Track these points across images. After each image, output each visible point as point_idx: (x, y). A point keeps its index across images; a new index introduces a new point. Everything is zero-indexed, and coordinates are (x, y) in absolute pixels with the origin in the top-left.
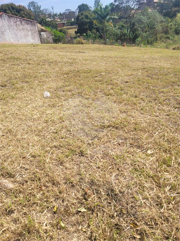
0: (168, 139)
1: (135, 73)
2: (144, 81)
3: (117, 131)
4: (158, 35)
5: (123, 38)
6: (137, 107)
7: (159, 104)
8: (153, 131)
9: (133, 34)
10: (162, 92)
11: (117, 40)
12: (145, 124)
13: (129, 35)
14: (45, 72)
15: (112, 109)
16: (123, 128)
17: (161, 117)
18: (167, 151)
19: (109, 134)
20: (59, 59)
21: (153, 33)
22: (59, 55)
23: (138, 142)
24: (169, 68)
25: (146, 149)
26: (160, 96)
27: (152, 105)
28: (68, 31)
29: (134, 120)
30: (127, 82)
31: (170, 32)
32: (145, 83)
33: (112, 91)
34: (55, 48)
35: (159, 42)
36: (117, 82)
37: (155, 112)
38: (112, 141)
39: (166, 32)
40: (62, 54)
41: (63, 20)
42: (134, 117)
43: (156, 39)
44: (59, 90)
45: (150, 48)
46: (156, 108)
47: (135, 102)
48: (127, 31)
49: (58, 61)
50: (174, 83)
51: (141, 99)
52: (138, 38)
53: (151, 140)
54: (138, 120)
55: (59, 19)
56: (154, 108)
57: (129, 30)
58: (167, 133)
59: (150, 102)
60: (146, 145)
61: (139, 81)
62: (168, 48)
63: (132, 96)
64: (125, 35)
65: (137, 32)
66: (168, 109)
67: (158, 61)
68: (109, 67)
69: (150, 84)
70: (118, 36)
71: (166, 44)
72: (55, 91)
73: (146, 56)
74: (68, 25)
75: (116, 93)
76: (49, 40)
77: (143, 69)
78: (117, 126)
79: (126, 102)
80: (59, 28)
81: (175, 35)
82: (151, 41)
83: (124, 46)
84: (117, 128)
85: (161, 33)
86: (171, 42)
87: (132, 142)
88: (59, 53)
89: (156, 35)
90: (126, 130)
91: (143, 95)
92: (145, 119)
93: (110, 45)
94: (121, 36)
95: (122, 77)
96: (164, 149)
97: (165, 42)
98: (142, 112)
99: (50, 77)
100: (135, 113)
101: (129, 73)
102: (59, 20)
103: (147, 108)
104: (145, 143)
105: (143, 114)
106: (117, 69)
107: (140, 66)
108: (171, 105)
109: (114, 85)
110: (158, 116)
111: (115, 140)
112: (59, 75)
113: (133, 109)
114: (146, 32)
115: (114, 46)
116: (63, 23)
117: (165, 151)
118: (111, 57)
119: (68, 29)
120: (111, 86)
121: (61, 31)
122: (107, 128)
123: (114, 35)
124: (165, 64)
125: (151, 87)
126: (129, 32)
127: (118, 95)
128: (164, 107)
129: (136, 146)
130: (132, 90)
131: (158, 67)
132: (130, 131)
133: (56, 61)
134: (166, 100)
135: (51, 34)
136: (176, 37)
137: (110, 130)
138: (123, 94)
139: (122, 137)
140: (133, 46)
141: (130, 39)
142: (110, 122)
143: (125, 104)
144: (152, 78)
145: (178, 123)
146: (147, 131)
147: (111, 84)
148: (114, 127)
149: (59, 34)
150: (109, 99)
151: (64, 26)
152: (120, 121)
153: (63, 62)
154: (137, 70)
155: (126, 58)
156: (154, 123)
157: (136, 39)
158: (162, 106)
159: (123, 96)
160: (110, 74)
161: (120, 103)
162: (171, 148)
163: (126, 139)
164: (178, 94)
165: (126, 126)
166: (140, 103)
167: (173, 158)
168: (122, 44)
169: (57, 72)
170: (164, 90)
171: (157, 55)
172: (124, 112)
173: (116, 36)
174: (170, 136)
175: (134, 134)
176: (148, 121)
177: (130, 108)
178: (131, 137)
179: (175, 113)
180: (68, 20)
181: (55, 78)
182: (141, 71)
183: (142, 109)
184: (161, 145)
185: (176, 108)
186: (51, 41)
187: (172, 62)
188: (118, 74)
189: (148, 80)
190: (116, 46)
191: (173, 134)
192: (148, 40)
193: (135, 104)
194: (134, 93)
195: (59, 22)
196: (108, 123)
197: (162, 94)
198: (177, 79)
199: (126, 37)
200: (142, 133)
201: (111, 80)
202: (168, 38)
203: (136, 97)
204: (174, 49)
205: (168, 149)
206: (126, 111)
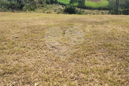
0: (47, 72)
1: (22, 31)
2: (29, 35)
3: (12, 75)
4: (37, 5)
5: (13, 7)
6: (26, 54)
7: (40, 50)
8: (37, 69)
9: (20, 4)
10: (41, 41)
11: (8, 8)
12: (32, 66)
13: (17, 5)
15: (6, 59)
16: (16, 72)
17: (42, 58)
18: (48, 80)
19: (5, 80)
21: (33, 3)
23: (28, 79)
24: (44, 26)
25: (33, 83)
26: (40, 44)
27: (35, 51)
29: (24, 64)
30: (17, 38)
31: (43, 3)
32: (30, 37)
33: (5, 46)
35: (38, 9)
36: (9, 38)
37: (38, 55)
38: (7, 85)
39: (41, 3)
42: (24, 62)
43: (36, 7)
45: (32, 13)
46: (39, 52)
47: (24, 51)
48: (15, 2)
50: (48, 34)
51: (28, 48)
52: (24, 7)
53: (37, 75)
54: (27, 64)
56: (37, 53)
57: (16, 2)
58: (46, 67)
59: (34, 49)
60: (33, 80)
61: (26, 36)
62: (44, 12)
63: (21, 47)
64: (14, 5)
65: (22, 3)
66: (46, 52)
67: (37, 21)
68: (2, 28)
69: (33, 37)
70: (9, 6)
71: (43, 10)
73: (30, 19)
75: (9, 47)
77: (28, 27)
78: (11, 71)
79: (17, 52)
81: (47, 5)
82: (33, 9)
83: (14, 12)
84: (11, 73)
85: (38, 3)
86: (45, 8)
87: (23, 81)
89: (35, 4)
90: (18, 73)
91: (29, 45)
92: (31, 62)
93: (4, 12)
94: (11, 6)
95: (13, 34)
96: (45, 79)
97: (42, 9)
98: (29, 57)
100: (24, 59)
101: (18, 31)
103: (33, 54)
104: (33, 79)
105: (30, 58)
106: (9, 29)
107: (26, 26)
108: (47, 49)
109: (7, 41)
110: (40, 58)
111: (10, 83)
113: (23, 56)
114: (28, 3)
115: (6, 13)
117: (46, 81)
118: (3, 21)
120: (4, 42)
122: (3, 75)
123: (6, 5)
124: (42, 23)
125: (34, 39)
126: (16, 3)
127: (11, 48)
128: (43, 51)
129: (27, 83)
130: (21, 43)
131: (38, 25)
132: (22, 73)
134: (44, 46)
136: (48, 6)
137: (5, 76)
138: (15, 46)
139: (15, 79)
140: (22, 12)
141: (18, 7)
142: (5, 70)
143: (17, 54)
144: (34, 33)
145: (52, 59)
146: (34, 70)
147: (4, 41)
148: (8, 73)
150: (3, 52)
152: (13, 67)
154: (24, 28)
155: (16, 21)
156: (38, 63)
157: (23, 7)
158: (42, 51)
159: (15, 48)
160: (3, 33)
161: (13, 53)
162: (49, 77)
163: (18, 80)
164: (50, 41)
165: (18, 70)
166: (27, 51)
167: (51, 83)
168: (13, 11)
170: (42, 40)
171: (37, 18)
172: (16, 60)
173: (8, 6)
174: (48, 70)
175: (25, 75)
176: (34, 62)
177: (20, 56)
178: (23, 77)
179: (50, 54)
182: (26, 29)
183: (29, 55)
184: (43, 77)
185: (50, 50)
187: (46, 21)
188: (10, 33)
189: (32, 34)
190: (9, 12)
191: (50, 67)
192: (31, 8)
193: (24, 52)
194: (23, 45)
196: (3, 71)
197: (41, 43)
198: (49, 32)
199: (15, 6)
200: (30, 72)
201: (4, 38)
202: (43, 6)
203: (24, 47)
204: (47, 13)
205: (48, 78)
206: (18, 59)
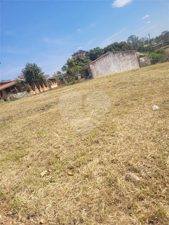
14: (150, 90)
20: (161, 77)
22: (161, 73)
28: (165, 50)
34: (154, 69)
40: (163, 72)
41: (160, 42)
44: (167, 103)
49: (161, 78)
55: (156, 42)
72: (163, 104)
74: (165, 45)
76: (147, 63)
80: (156, 51)
88: (160, 72)
99: (156, 93)
102: (155, 44)
112: (164, 90)
116: (160, 45)
119: (165, 49)
121: (158, 52)
133: (158, 79)
135: (149, 57)
149: (156, 55)
151: (161, 47)
153: (166, 79)
169: (162, 88)
180: (165, 41)
181: (161, 93)
186: (149, 64)
195: (155, 45)
